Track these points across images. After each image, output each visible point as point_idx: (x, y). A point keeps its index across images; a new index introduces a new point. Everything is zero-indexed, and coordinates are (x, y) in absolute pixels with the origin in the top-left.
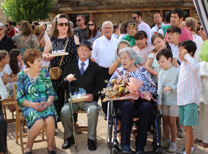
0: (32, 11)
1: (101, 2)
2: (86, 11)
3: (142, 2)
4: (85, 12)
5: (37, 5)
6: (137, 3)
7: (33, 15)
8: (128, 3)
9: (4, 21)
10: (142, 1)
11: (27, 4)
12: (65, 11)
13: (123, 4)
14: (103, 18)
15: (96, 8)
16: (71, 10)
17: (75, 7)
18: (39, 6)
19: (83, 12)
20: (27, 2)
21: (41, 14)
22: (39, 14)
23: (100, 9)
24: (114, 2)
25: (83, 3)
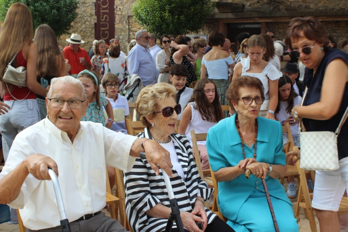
0: (182, 18)
1: (278, 6)
2: (256, 19)
3: (342, 8)
4: (254, 21)
5: (191, 9)
6: (334, 9)
7: (182, 23)
8: (320, 9)
9: (124, 32)
10: (342, 6)
11: (174, 7)
12: (223, 19)
13: (312, 9)
14: (280, 30)
15: (273, 15)
16: (233, 17)
17: (239, 13)
18: (192, 10)
19: (252, 21)
20: (174, 3)
21: (194, 23)
22: (191, 22)
23: (278, 17)
24: (298, 7)
25: (249, 8)
